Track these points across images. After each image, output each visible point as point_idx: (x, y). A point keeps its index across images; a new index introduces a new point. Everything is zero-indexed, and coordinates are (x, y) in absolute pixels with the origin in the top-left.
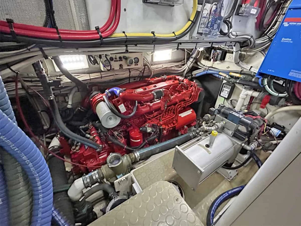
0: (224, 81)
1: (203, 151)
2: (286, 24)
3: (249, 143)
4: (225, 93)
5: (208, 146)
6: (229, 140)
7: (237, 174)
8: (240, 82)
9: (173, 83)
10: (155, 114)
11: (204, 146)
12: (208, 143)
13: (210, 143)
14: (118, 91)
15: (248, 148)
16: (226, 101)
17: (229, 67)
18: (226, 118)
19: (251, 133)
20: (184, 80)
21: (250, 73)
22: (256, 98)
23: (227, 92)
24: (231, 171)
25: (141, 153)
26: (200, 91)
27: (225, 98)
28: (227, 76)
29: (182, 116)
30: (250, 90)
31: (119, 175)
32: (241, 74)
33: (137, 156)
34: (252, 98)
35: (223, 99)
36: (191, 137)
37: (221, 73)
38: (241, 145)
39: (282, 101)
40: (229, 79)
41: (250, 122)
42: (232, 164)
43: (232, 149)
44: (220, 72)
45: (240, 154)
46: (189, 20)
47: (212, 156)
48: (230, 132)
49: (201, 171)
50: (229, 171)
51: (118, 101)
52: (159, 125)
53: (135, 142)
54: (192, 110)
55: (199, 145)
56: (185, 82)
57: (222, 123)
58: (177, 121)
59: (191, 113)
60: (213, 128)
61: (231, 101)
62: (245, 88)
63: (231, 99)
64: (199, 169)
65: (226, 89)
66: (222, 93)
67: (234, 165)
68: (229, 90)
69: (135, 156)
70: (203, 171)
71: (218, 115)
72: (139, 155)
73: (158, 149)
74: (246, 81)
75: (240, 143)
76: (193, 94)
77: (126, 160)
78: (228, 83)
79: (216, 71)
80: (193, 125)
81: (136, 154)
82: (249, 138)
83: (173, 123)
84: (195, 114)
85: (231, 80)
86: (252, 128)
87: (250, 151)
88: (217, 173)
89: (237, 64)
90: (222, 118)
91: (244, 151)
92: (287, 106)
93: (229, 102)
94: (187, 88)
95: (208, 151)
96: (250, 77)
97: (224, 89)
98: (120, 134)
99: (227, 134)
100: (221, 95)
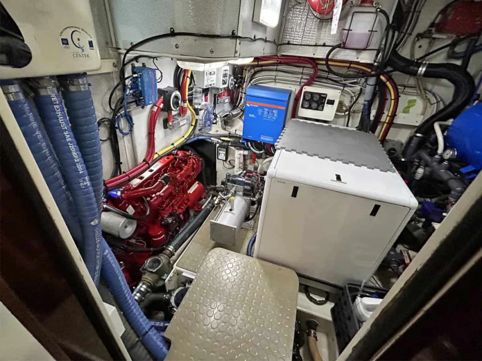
0: (218, 145)
1: (230, 214)
2: (248, 105)
3: (254, 196)
4: (222, 155)
5: (231, 210)
6: (242, 199)
7: (255, 222)
8: (232, 145)
9: (169, 160)
10: (167, 201)
11: (229, 211)
12: (230, 208)
13: (232, 207)
14: (119, 193)
15: (255, 199)
16: (224, 162)
17: (217, 131)
18: (235, 183)
19: (253, 188)
20: (178, 152)
21: (236, 135)
22: (247, 155)
23: (223, 155)
24: (250, 221)
25: (174, 245)
26: (200, 162)
27: (223, 160)
28: (219, 141)
29: (191, 192)
30: (241, 150)
31: (163, 275)
32: (230, 137)
33: (171, 250)
34: (244, 156)
35: (222, 161)
36: (209, 209)
37: (212, 139)
38: (250, 200)
39: (264, 156)
40: (222, 143)
41: (250, 182)
42: (249, 216)
43: (246, 205)
44: (211, 137)
45: (252, 207)
46: (192, 125)
47: (237, 215)
48: (241, 193)
49: (235, 228)
50: (249, 222)
51: (125, 204)
52: (174, 211)
53: (160, 240)
54: (197, 182)
55: (225, 212)
56: (180, 155)
57: (233, 189)
58: (188, 200)
59: (198, 185)
60: (230, 195)
61: (229, 161)
62: (237, 149)
63: (228, 160)
64: (233, 228)
65: (222, 152)
66: (219, 156)
67: (251, 216)
68: (225, 153)
69: (170, 251)
70: (236, 227)
71: (229, 183)
72: (173, 248)
73: (187, 234)
74: (236, 143)
75: (249, 198)
76: (195, 166)
77: (163, 258)
78: (221, 146)
79: (209, 136)
80: (203, 197)
81: (170, 249)
82: (253, 192)
83: (185, 203)
84: (201, 185)
85: (224, 144)
86: (252, 185)
87: (257, 201)
88: (242, 228)
89: (225, 129)
90: (232, 184)
91: (253, 203)
92: (267, 158)
93: (228, 163)
94: (186, 162)
95: (233, 213)
96: (238, 139)
97: (220, 152)
98: (138, 239)
99: (239, 195)
100: (219, 158)
